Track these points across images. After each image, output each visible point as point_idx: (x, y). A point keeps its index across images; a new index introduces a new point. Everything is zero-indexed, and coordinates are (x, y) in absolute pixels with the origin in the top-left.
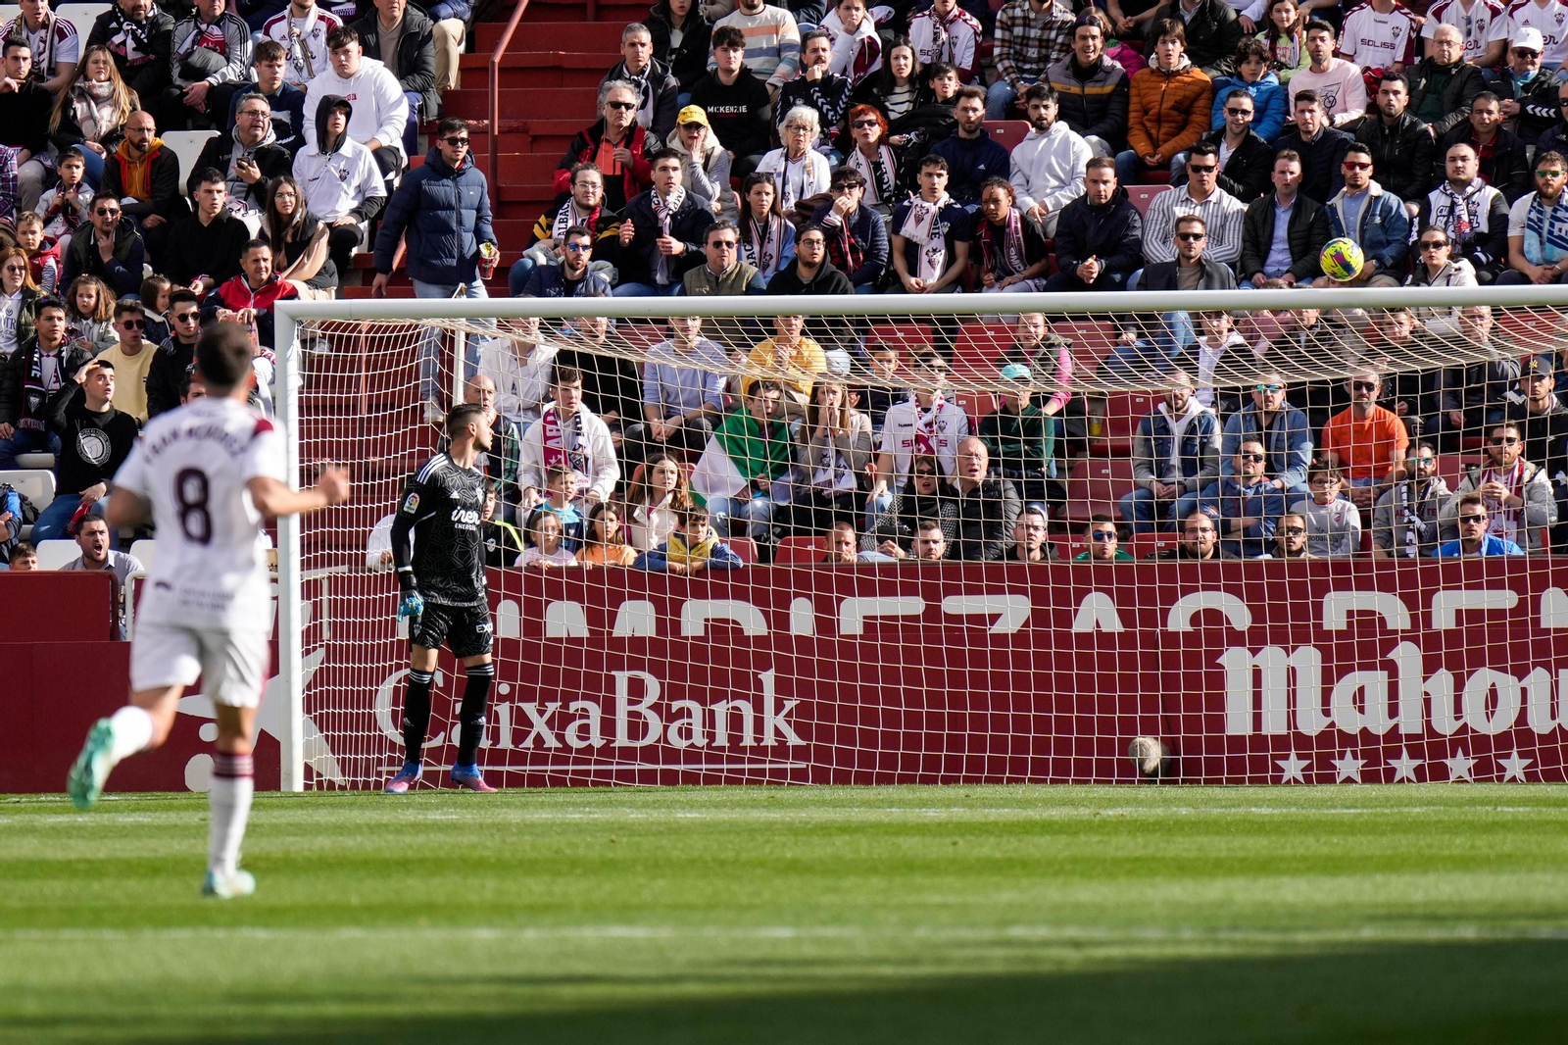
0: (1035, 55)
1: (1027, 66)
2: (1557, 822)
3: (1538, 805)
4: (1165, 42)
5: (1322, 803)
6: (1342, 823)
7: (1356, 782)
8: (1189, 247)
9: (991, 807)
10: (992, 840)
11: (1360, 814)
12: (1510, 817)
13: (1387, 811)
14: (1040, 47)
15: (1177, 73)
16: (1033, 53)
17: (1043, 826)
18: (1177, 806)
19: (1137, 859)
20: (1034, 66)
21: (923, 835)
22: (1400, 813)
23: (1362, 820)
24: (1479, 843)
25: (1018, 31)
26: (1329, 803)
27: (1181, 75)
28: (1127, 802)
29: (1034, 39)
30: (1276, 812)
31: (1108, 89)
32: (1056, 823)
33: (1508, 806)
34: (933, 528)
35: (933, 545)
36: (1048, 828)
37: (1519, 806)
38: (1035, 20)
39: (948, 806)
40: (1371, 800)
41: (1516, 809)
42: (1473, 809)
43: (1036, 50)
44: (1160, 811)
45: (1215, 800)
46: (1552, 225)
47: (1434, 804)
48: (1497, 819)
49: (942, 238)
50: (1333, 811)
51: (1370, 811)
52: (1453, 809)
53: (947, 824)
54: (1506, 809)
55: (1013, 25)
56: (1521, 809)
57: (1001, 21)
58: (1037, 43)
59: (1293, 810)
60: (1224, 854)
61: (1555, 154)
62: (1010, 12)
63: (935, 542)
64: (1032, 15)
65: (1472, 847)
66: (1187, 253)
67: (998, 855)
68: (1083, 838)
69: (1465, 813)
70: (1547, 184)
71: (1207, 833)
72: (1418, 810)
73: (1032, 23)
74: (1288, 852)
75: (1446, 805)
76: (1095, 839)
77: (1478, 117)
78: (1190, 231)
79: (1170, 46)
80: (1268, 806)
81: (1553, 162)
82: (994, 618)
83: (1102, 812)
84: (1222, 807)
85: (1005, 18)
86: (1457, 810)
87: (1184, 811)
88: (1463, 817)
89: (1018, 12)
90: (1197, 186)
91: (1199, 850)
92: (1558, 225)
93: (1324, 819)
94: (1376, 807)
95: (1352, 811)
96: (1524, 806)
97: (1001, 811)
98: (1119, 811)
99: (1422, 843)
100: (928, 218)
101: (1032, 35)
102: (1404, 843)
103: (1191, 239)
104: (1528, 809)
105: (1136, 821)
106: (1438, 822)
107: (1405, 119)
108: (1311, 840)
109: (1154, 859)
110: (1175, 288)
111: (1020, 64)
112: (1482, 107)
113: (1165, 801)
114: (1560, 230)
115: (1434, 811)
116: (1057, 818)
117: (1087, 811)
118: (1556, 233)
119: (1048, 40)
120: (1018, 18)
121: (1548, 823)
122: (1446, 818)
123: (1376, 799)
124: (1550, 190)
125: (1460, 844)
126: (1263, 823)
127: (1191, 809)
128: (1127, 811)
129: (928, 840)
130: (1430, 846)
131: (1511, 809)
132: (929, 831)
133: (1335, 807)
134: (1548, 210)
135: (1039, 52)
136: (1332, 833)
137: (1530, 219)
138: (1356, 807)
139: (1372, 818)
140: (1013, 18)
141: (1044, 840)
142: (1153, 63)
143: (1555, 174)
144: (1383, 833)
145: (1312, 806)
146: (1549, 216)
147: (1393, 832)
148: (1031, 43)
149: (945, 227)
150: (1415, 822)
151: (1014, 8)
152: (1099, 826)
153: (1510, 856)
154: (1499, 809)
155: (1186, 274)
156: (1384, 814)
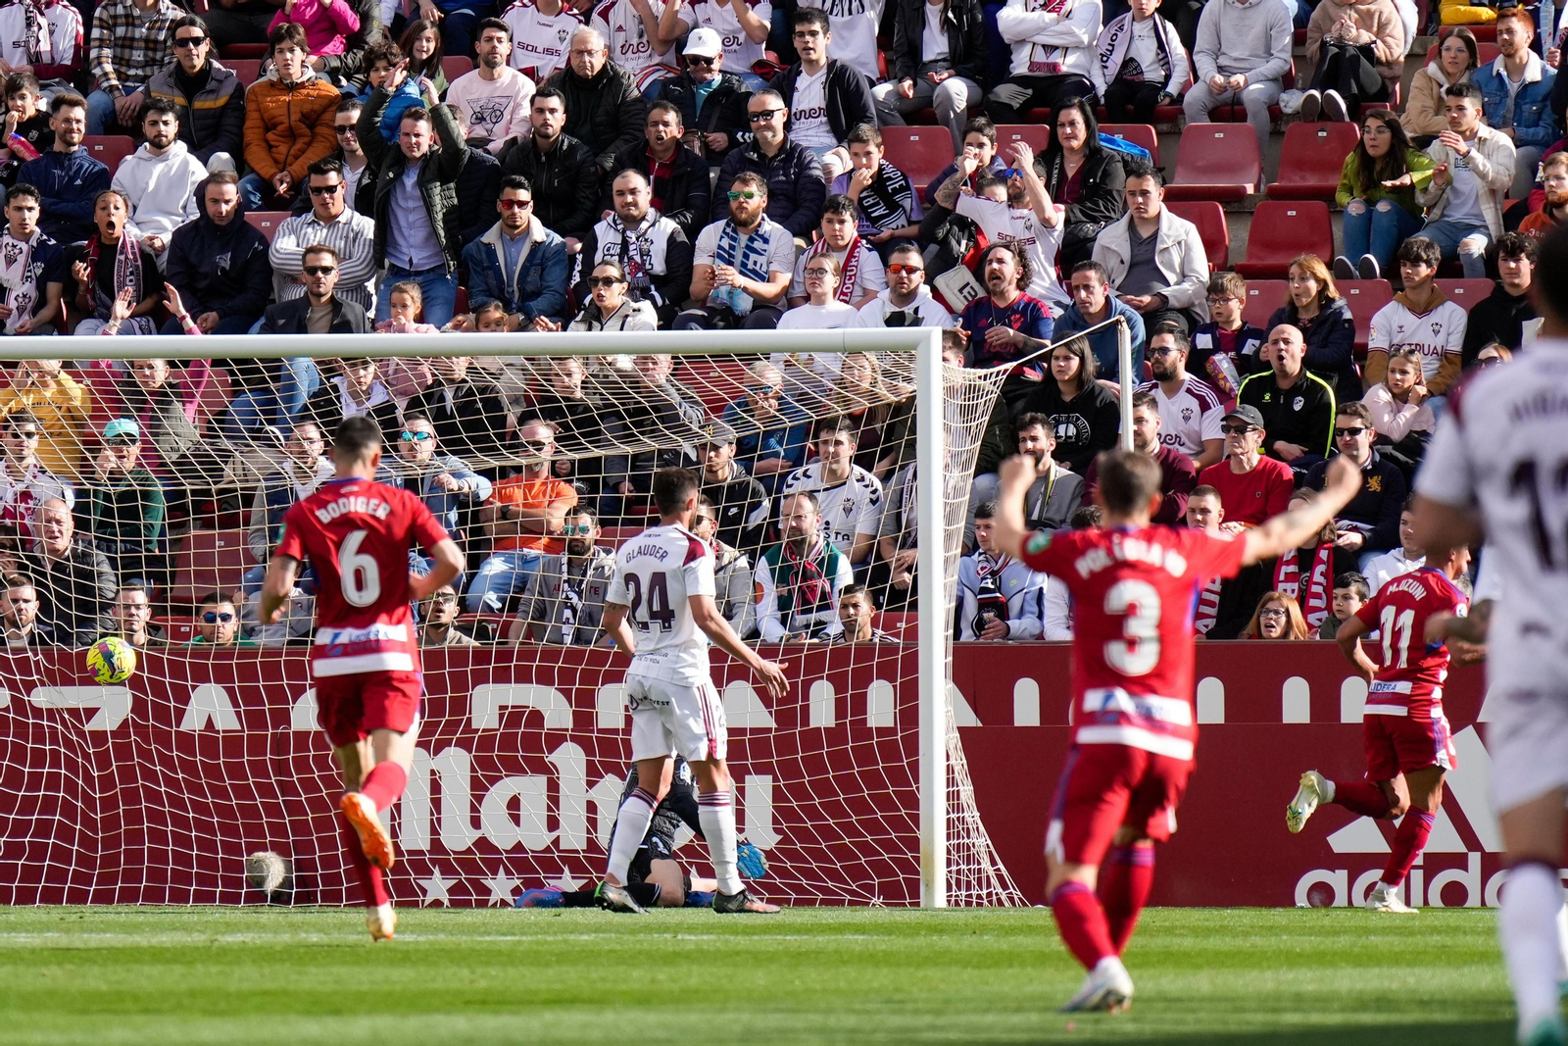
0: (141, 58)
1: (132, 72)
2: (748, 952)
3: (724, 933)
4: (282, 51)
5: (473, 929)
6: (500, 953)
7: (510, 905)
8: (318, 282)
9: (92, 931)
10: (96, 970)
11: (519, 942)
12: (693, 947)
13: (550, 938)
14: (147, 49)
15: (302, 85)
16: (138, 56)
17: (154, 954)
18: (306, 932)
19: (265, 993)
20: (140, 72)
21: (15, 963)
22: (565, 941)
23: (522, 948)
24: (661, 977)
25: (120, 31)
26: (482, 929)
27: (304, 88)
28: (248, 928)
29: (141, 39)
30: (422, 939)
31: (222, 101)
32: (167, 949)
33: (690, 934)
34: (23, 584)
35: (23, 605)
36: (158, 955)
37: (702, 933)
38: (139, 17)
39: (41, 931)
40: (530, 925)
41: (700, 937)
42: (649, 937)
43: (142, 53)
44: (286, 938)
45: (349, 924)
46: (746, 256)
47: (604, 932)
48: (677, 949)
49: (34, 282)
50: (488, 938)
51: (530, 938)
52: (626, 937)
53: (42, 950)
54: (687, 937)
55: (115, 25)
56: (705, 937)
57: (100, 19)
58: (142, 44)
59: (442, 937)
60: (365, 988)
61: (750, 174)
62: (111, 10)
63: (26, 601)
64: (137, 12)
65: (653, 981)
66: (315, 290)
67: (104, 987)
68: (200, 968)
69: (640, 942)
70: (741, 208)
71: (344, 963)
72: (585, 937)
73: (137, 22)
74: (439, 985)
75: (617, 932)
76: (214, 969)
77: (653, 129)
78: (318, 264)
79: (289, 55)
80: (412, 932)
81: (745, 182)
82: (91, 712)
83: (219, 937)
84: (359, 933)
85: (105, 16)
86: (632, 938)
87: (314, 938)
88: (638, 946)
89: (120, 10)
90: (321, 211)
91: (336, 982)
92: (753, 257)
93: (478, 947)
94: (536, 933)
95: (509, 938)
96: (708, 933)
97: (102, 935)
98: (239, 938)
99: (594, 976)
100: (21, 259)
101: (137, 35)
102: (572, 977)
103: (320, 274)
104: (712, 937)
105: (261, 948)
106: (611, 951)
107: (563, 141)
108: (465, 972)
109: (285, 993)
110: (305, 331)
111: (123, 69)
112: (657, 119)
113: (292, 925)
114: (755, 263)
115: (603, 939)
116: (169, 945)
117: (203, 937)
118: (750, 266)
119: (156, 41)
120: (120, 16)
121: (738, 953)
122: (619, 947)
123: (536, 925)
124: (744, 216)
125: (638, 977)
126: (407, 951)
127: (322, 935)
128: (248, 938)
129: (21, 969)
130: (603, 980)
131: (693, 938)
132: (22, 959)
133: (489, 934)
134: (743, 239)
135: (145, 55)
136: (488, 964)
137: (720, 247)
138: (514, 934)
139: (535, 947)
140: (115, 17)
141: (156, 970)
142: (272, 74)
143: (750, 196)
144: (548, 965)
145: (463, 933)
146: (743, 245)
147: (559, 962)
148: (135, 44)
149: (39, 269)
150: (583, 951)
151: (115, 5)
152: (218, 954)
153: (697, 992)
154: (679, 937)
155: (318, 315)
156: (546, 942)
